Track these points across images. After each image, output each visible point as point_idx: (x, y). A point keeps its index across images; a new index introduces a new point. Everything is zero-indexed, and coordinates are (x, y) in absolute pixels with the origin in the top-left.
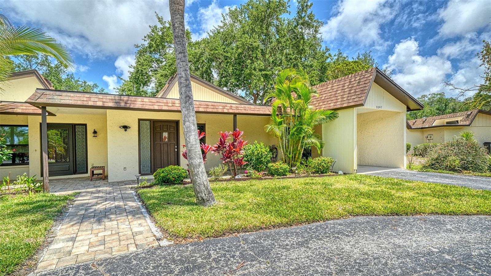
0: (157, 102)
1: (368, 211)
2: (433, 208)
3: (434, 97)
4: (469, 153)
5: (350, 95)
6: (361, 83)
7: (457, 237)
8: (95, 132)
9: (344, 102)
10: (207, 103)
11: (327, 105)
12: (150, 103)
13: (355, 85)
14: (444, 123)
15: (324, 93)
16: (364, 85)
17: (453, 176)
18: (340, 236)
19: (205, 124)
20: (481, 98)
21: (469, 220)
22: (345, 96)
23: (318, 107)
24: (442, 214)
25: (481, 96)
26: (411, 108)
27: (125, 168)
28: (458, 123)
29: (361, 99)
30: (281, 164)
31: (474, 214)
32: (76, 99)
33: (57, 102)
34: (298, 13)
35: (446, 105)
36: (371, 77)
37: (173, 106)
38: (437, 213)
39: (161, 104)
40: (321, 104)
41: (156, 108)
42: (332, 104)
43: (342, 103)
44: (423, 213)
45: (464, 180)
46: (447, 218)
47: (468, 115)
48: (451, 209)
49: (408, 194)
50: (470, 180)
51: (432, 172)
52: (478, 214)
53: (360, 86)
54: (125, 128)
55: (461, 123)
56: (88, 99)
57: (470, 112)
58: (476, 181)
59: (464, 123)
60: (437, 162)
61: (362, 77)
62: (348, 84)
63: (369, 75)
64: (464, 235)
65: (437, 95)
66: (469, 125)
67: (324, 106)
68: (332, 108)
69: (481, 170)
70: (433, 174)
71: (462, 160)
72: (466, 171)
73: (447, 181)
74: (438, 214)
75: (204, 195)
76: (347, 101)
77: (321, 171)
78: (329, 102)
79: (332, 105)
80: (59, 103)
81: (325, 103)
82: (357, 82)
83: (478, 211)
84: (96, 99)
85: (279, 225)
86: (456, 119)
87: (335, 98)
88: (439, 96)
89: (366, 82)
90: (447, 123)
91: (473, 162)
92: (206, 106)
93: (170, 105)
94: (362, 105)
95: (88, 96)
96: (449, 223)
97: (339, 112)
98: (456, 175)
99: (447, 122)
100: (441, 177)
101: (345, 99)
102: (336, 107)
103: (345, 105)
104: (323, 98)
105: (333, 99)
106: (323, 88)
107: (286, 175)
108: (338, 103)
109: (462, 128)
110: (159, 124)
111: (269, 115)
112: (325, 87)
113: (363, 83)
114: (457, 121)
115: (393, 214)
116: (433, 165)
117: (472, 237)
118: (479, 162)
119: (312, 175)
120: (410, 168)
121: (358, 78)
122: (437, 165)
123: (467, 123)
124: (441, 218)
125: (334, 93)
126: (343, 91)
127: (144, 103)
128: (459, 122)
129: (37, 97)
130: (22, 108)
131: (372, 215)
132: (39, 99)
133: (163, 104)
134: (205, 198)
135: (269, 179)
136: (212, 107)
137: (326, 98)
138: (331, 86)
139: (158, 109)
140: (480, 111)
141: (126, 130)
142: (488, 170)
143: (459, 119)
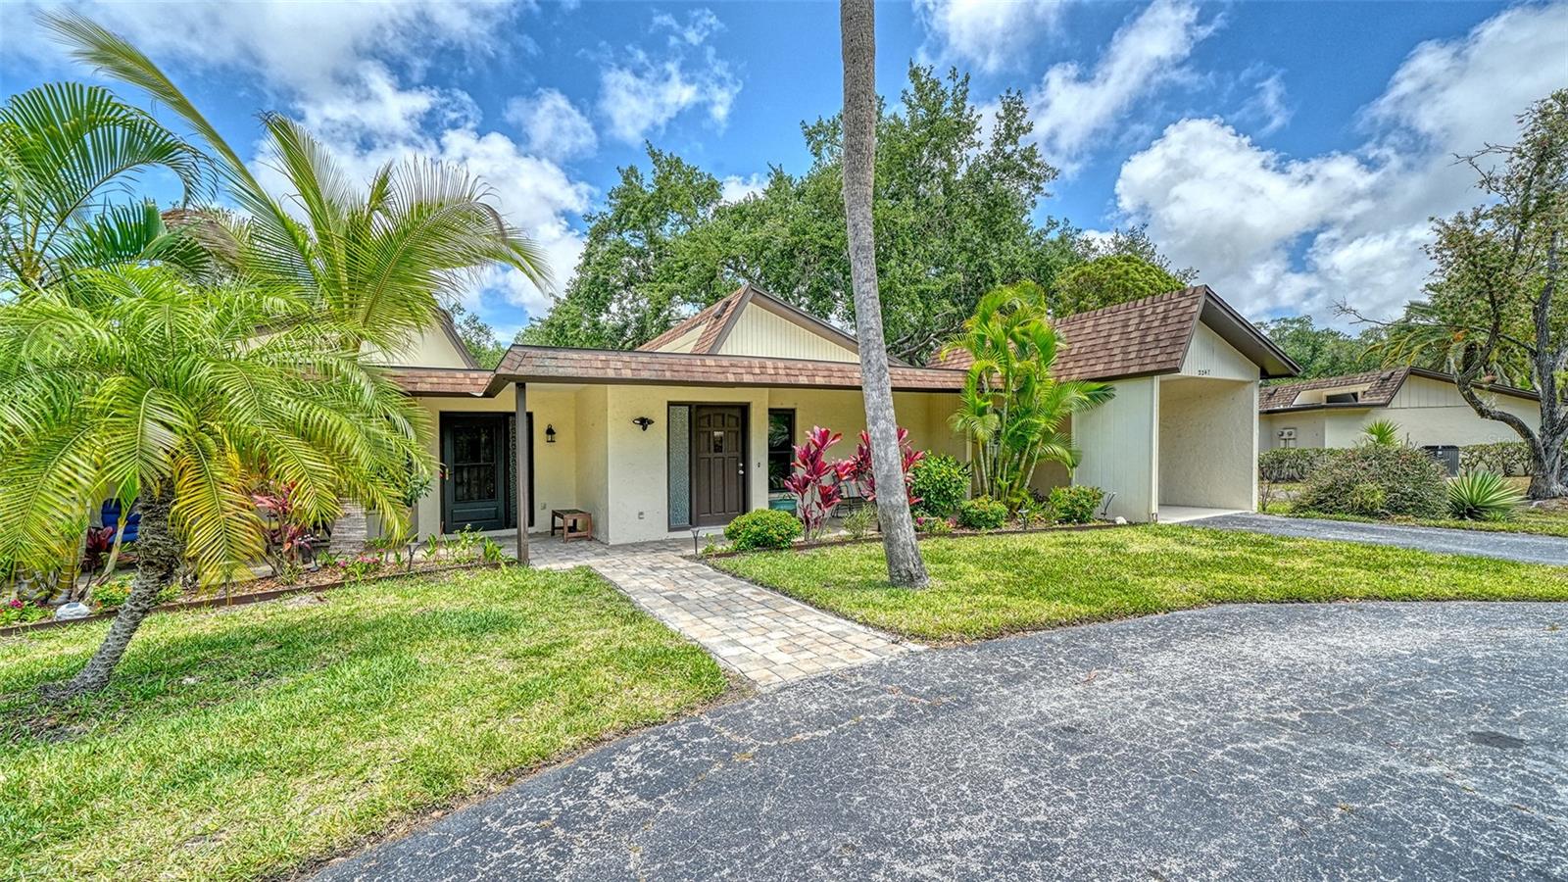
0: (732, 365)
1: (1242, 593)
2: (1367, 588)
3: (1285, 329)
4: (1407, 475)
5: (1143, 347)
6: (1169, 321)
7: (1436, 635)
8: (550, 432)
9: (1131, 363)
10: (828, 365)
11: (1087, 369)
12: (719, 370)
13: (1156, 324)
14: (1320, 399)
15: (1076, 339)
16: (1179, 326)
17: (1374, 526)
18: (1217, 634)
19: (793, 410)
20: (1411, 335)
21: (1444, 609)
22: (1130, 349)
23: (1062, 373)
24: (1387, 599)
25: (1410, 330)
26: (1271, 372)
27: (641, 513)
28: (1357, 400)
29: (1174, 357)
30: (989, 503)
31: (1450, 600)
32: (583, 364)
33: (552, 372)
34: (997, 143)
35: (1315, 350)
36: (1195, 308)
37: (762, 373)
38: (1377, 598)
39: (740, 370)
40: (1071, 365)
41: (731, 378)
42: (1099, 367)
43: (1126, 364)
44: (1351, 598)
45: (1404, 535)
46: (1402, 607)
47: (1383, 380)
48: (1404, 589)
49: (1303, 564)
50: (1417, 536)
51: (1320, 519)
52: (1458, 598)
53: (1169, 328)
54: (644, 423)
55: (1367, 400)
56: (604, 365)
57: (1389, 373)
58: (1431, 537)
59: (1375, 400)
60: (1331, 496)
61: (1172, 306)
62: (1137, 321)
63: (1188, 303)
64: (1445, 631)
65: (1292, 322)
66: (1385, 405)
67: (1078, 370)
68: (1099, 375)
69: (1434, 513)
70: (1325, 522)
71: (1391, 490)
72: (1399, 517)
73: (1367, 537)
74: (1380, 599)
75: (912, 566)
76: (1137, 361)
77: (1076, 517)
78: (1092, 362)
79: (1100, 369)
80: (556, 374)
81: (1081, 363)
82: (1161, 316)
83: (1458, 594)
84: (619, 365)
85: (1090, 619)
86: (1352, 389)
87: (1107, 352)
88: (1296, 325)
89: (1183, 319)
90: (1330, 399)
91: (1416, 495)
92: (826, 373)
93: (757, 371)
94: (1177, 370)
95: (604, 358)
96: (1411, 613)
97: (1116, 385)
98: (1376, 524)
99: (1328, 397)
100: (1347, 528)
101: (1133, 355)
102: (1109, 373)
103: (1133, 370)
104: (1074, 352)
105: (1101, 354)
106: (1073, 328)
107: (1000, 527)
108: (1114, 365)
109: (1367, 412)
110: (705, 412)
111: (958, 391)
112: (1078, 326)
113: (1176, 320)
114: (1355, 395)
115: (1291, 599)
116: (1321, 502)
117: (1462, 634)
118: (1429, 495)
119: (1060, 526)
120: (1264, 509)
121: (1161, 309)
122: (1331, 502)
123: (1382, 399)
124: (1391, 606)
125: (1102, 341)
126: (1125, 336)
127: (707, 369)
128: (1359, 395)
129: (517, 364)
130: (430, 380)
131: (1251, 602)
132: (521, 368)
133: (743, 371)
134: (914, 572)
135: (970, 535)
136: (840, 374)
137: (1083, 350)
138: (1092, 323)
139: (733, 381)
140: (1414, 372)
141: (644, 429)
142: (1447, 513)
143: (1359, 389)
